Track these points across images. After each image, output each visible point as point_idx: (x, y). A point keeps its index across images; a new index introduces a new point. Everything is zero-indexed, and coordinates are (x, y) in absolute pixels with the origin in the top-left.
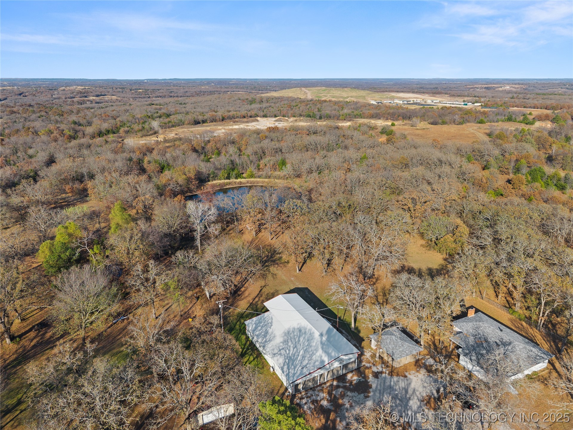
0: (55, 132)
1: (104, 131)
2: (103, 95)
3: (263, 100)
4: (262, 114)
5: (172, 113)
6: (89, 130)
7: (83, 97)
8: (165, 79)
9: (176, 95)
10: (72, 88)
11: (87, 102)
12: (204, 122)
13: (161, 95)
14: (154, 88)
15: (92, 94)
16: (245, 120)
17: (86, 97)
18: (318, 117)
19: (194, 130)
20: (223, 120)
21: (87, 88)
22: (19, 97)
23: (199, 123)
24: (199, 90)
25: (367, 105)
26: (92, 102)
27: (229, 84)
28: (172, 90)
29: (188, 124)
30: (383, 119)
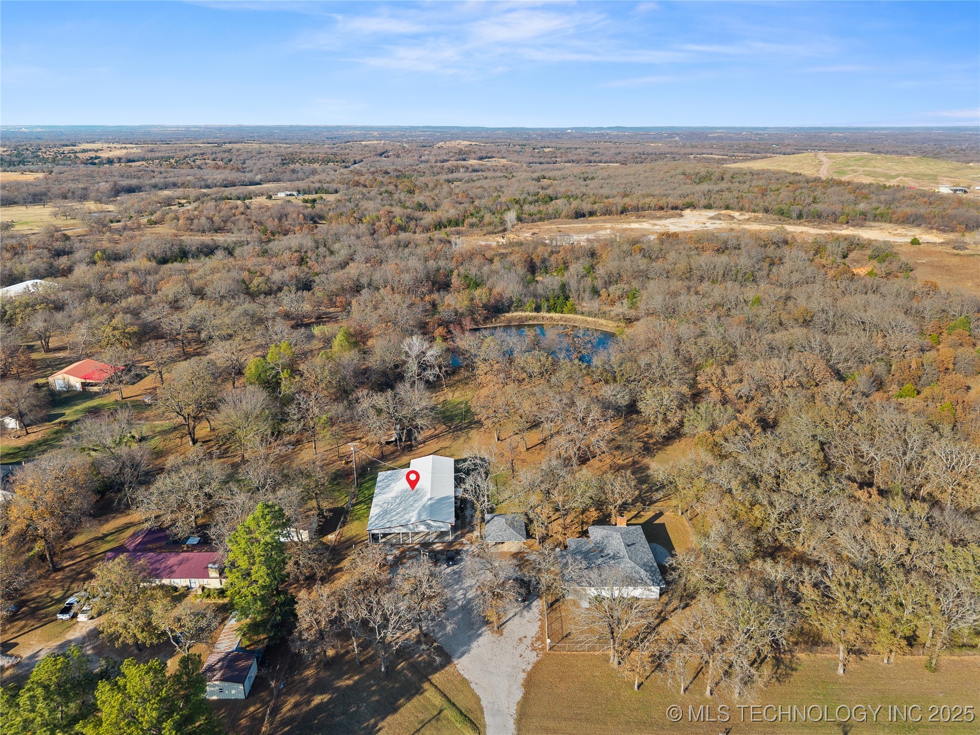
0: (382, 220)
1: (444, 221)
2: (489, 158)
3: (725, 177)
4: (703, 202)
5: (559, 195)
6: (428, 218)
7: (460, 160)
8: (602, 128)
9: (599, 159)
10: (454, 143)
11: (461, 170)
12: (592, 214)
13: (574, 158)
14: (570, 146)
15: (473, 155)
16: (662, 213)
17: (464, 160)
18: (794, 215)
19: (566, 228)
20: (622, 213)
21: (473, 143)
22: (379, 158)
23: (583, 215)
24: (641, 151)
25: (917, 196)
26: (468, 168)
27: (706, 138)
28: (597, 150)
29: (567, 217)
30: (926, 227)
